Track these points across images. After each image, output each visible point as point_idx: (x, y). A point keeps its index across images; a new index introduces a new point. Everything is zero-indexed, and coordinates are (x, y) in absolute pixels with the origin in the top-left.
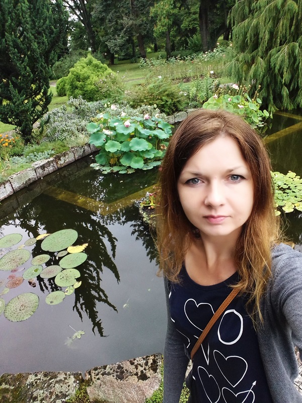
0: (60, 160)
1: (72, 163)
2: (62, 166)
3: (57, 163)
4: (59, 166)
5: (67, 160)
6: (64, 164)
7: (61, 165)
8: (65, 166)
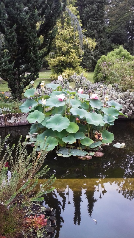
0: (11, 119)
1: (24, 125)
2: (11, 125)
3: (5, 121)
4: (7, 124)
5: (19, 121)
6: (14, 124)
7: (10, 123)
8: (14, 126)
